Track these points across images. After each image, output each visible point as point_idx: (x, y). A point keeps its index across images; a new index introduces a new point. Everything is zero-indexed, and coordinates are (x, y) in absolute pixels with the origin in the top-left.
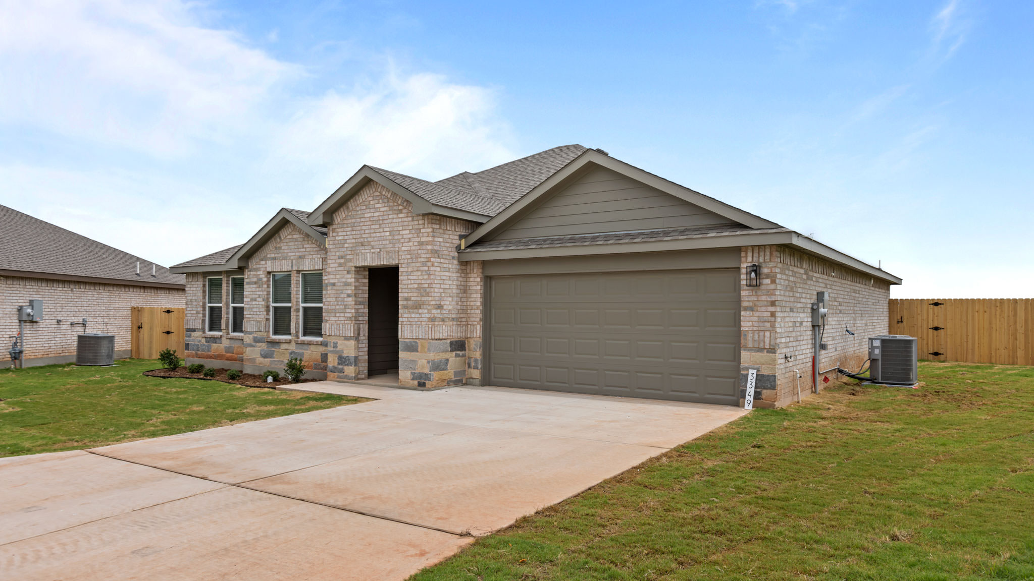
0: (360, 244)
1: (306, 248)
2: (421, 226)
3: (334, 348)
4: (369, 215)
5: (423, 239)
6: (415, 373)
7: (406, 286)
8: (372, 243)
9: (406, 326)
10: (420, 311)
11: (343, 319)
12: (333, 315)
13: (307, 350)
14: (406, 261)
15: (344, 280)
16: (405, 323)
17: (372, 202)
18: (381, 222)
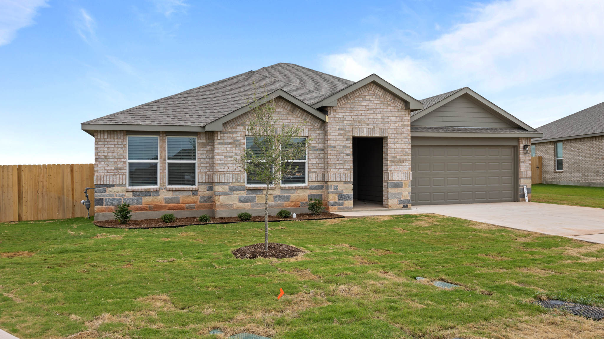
0: (357, 122)
2: (404, 116)
3: (334, 189)
4: (365, 104)
5: (405, 123)
6: (401, 200)
7: (393, 150)
8: (367, 122)
9: (394, 173)
10: (403, 164)
11: (343, 170)
12: (333, 167)
13: (294, 193)
14: (393, 135)
15: (343, 144)
16: (393, 171)
17: (367, 97)
18: (375, 110)
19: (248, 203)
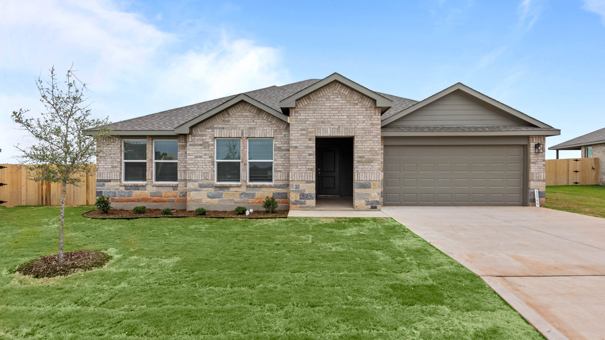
0: (321, 122)
1: (256, 122)
2: (373, 114)
3: (295, 188)
4: (329, 104)
5: (374, 122)
6: (369, 201)
7: (361, 149)
8: (332, 122)
9: (361, 174)
10: (372, 164)
11: (305, 169)
12: (295, 167)
13: (259, 191)
14: (361, 134)
15: (306, 145)
16: (359, 171)
17: (331, 97)
18: (340, 110)
19: (216, 199)
